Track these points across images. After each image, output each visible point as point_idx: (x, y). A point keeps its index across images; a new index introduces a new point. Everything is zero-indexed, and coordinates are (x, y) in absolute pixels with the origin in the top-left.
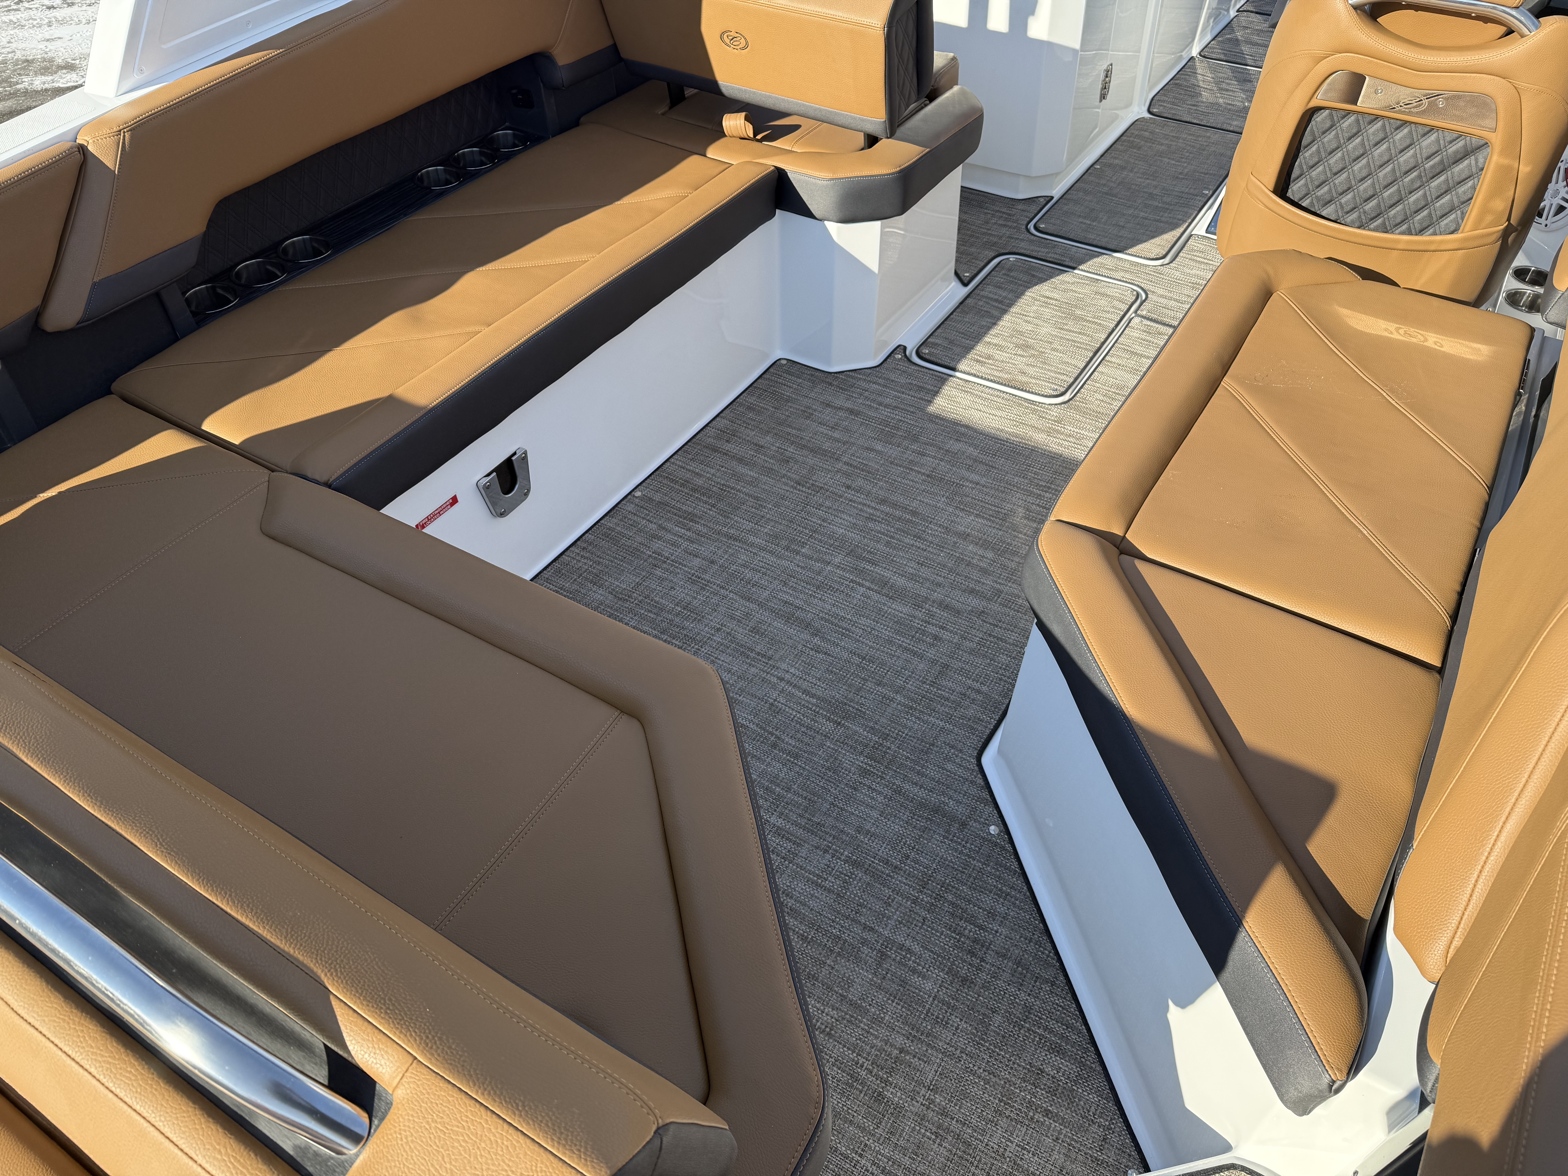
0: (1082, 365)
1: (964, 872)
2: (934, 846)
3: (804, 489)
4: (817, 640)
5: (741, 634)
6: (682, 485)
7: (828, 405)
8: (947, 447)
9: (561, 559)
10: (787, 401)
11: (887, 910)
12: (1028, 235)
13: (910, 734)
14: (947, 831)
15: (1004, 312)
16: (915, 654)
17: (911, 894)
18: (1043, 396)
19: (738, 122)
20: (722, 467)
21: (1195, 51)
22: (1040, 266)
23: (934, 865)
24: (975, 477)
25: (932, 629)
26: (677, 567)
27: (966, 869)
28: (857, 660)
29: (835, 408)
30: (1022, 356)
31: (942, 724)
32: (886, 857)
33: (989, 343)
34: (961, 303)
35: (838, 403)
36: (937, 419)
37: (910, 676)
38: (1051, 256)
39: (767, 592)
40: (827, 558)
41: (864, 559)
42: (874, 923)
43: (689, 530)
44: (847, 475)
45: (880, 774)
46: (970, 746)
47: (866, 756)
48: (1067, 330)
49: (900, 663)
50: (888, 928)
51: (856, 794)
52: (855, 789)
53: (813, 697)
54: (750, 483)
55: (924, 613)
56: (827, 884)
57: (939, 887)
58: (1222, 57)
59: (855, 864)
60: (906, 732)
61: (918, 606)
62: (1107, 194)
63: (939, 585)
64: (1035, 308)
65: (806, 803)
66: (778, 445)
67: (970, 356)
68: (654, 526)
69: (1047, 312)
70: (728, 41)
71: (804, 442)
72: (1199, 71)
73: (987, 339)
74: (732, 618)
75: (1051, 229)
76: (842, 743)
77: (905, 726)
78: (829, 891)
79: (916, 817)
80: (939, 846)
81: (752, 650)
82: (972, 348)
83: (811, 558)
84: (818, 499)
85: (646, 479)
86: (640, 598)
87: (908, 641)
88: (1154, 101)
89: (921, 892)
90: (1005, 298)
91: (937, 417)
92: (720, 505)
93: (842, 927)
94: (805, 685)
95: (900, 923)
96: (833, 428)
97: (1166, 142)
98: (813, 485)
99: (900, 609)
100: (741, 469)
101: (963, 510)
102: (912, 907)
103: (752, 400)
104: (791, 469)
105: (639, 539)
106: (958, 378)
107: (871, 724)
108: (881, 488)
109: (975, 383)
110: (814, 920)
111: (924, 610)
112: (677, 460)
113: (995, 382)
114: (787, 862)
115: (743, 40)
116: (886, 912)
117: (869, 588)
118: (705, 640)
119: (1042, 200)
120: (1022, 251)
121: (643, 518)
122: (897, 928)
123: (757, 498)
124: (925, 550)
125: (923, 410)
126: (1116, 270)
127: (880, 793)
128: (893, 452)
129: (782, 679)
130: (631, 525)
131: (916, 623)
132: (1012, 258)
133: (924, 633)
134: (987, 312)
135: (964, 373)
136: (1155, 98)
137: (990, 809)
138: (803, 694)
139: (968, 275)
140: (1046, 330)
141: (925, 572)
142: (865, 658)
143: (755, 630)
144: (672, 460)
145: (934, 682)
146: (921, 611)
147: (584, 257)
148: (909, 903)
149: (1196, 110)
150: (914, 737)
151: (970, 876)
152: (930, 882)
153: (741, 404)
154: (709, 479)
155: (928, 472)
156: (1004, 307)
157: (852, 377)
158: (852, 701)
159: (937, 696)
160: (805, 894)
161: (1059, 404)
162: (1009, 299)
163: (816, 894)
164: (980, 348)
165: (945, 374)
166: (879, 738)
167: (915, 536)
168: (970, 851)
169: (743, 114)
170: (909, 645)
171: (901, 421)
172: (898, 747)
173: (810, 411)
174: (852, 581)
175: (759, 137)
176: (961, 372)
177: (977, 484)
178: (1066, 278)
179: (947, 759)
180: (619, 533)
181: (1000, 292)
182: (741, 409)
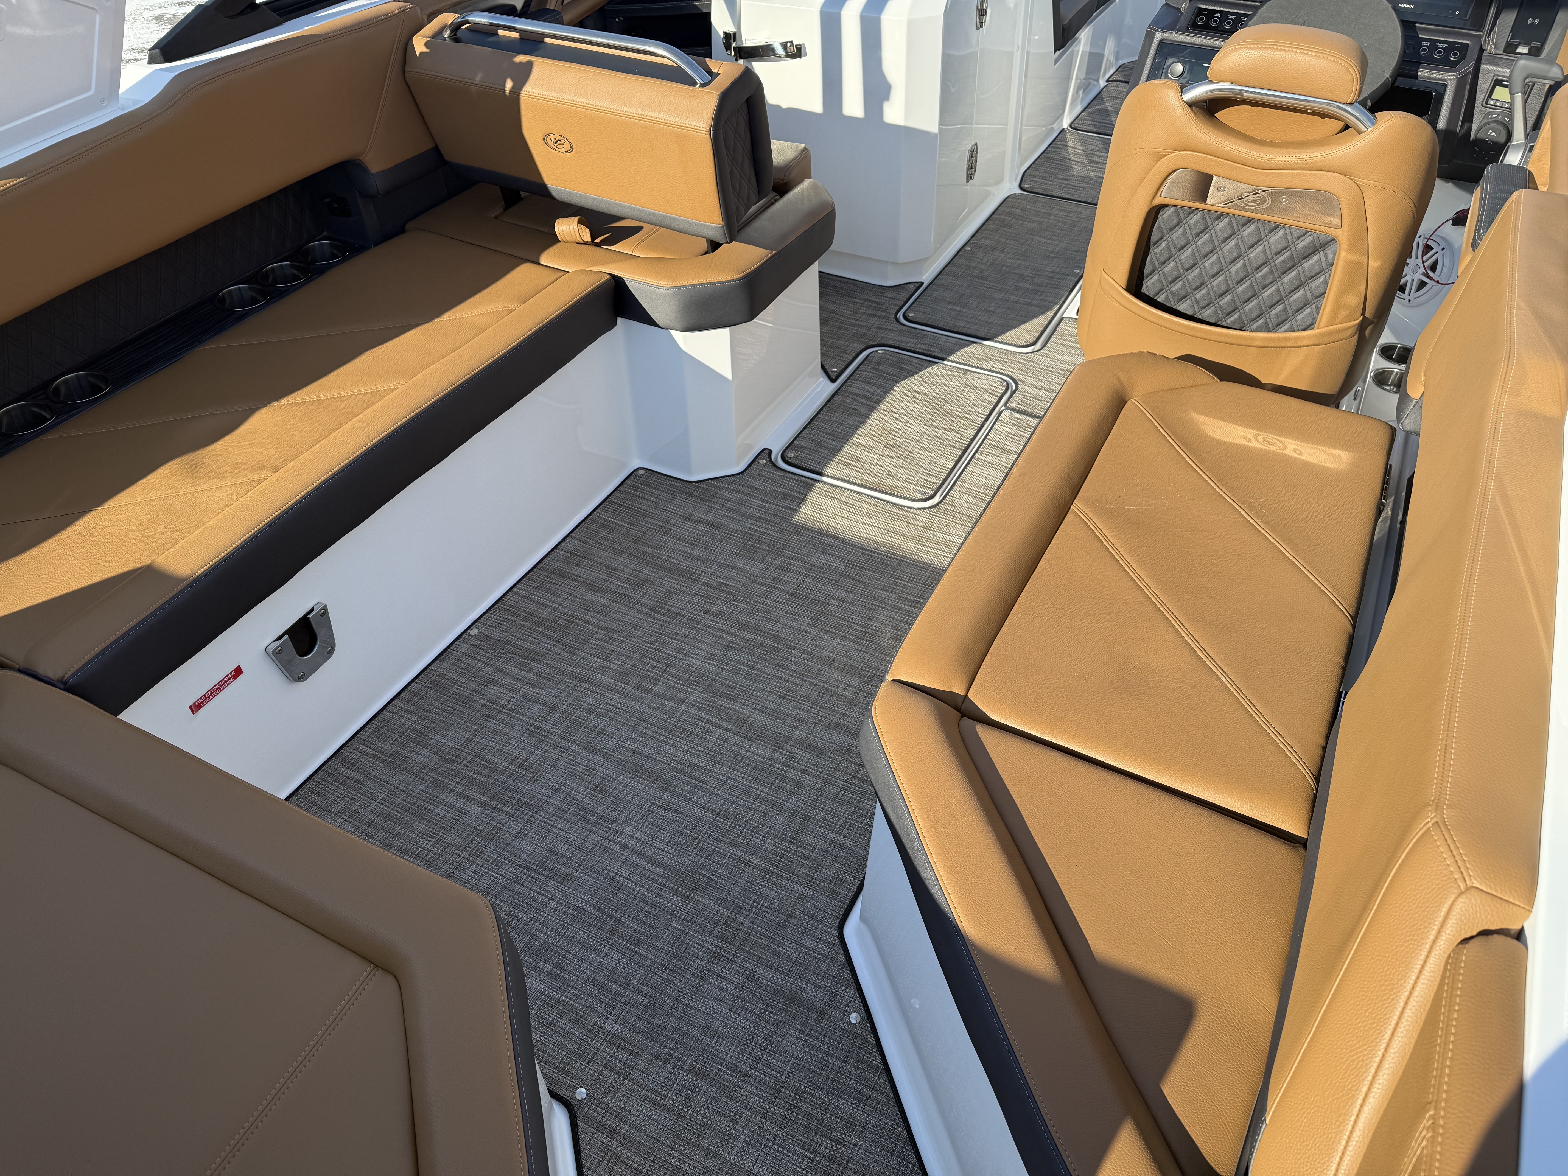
0: (950, 465)
1: (820, 1074)
2: (789, 1044)
3: (659, 616)
4: (666, 796)
5: (582, 793)
6: (525, 619)
7: (688, 519)
8: (812, 561)
9: (382, 716)
10: (644, 516)
11: (734, 1129)
12: (897, 325)
13: (766, 904)
14: (804, 1025)
15: (873, 409)
16: (773, 805)
17: (761, 1107)
18: (911, 500)
19: (571, 227)
20: (571, 595)
21: (1065, 124)
22: (909, 358)
23: (788, 1067)
24: (842, 594)
25: (792, 774)
26: (514, 717)
27: (823, 1070)
28: (709, 817)
29: (696, 521)
30: (891, 457)
31: (801, 889)
32: (734, 1062)
33: (857, 444)
34: (829, 401)
35: (698, 516)
36: (803, 529)
37: (768, 833)
38: (920, 347)
39: (614, 740)
40: (681, 695)
41: (721, 695)
42: (718, 1146)
43: (529, 671)
44: (706, 597)
45: (731, 957)
46: (832, 915)
47: (716, 937)
48: (937, 427)
49: (757, 817)
50: (735, 1152)
51: (703, 986)
52: (703, 979)
53: (659, 867)
54: (601, 613)
55: (785, 755)
56: (667, 1102)
57: (793, 1095)
58: (1092, 128)
59: (700, 1074)
60: (762, 902)
61: (778, 747)
62: (977, 277)
63: (801, 721)
64: (904, 404)
65: (646, 1001)
66: (632, 567)
67: (837, 459)
68: (490, 669)
69: (916, 408)
70: (552, 144)
71: (660, 562)
72: (1070, 144)
73: (854, 439)
74: (573, 774)
75: (920, 317)
76: (690, 922)
77: (760, 895)
78: (669, 1111)
79: (769, 1009)
80: (794, 1044)
81: (593, 813)
82: (839, 450)
83: (664, 697)
84: (673, 627)
85: (484, 614)
86: (470, 757)
87: (767, 790)
88: (1025, 176)
89: (773, 1103)
90: (874, 394)
91: (802, 527)
92: (567, 640)
93: (682, 1154)
94: (651, 852)
95: (748, 1144)
96: (692, 544)
97: (1038, 219)
98: (668, 610)
99: (759, 752)
100: (591, 596)
101: (828, 632)
102: (762, 1123)
103: (606, 516)
104: (646, 594)
105: (472, 686)
106: (825, 483)
107: (723, 896)
108: (742, 611)
109: (842, 488)
110: (651, 1148)
111: (785, 752)
112: (520, 589)
113: (862, 486)
114: (621, 1078)
115: (567, 143)
116: (733, 1131)
117: (726, 729)
118: (541, 804)
119: (911, 286)
120: (891, 343)
121: (479, 661)
122: (745, 1151)
123: (607, 630)
124: (788, 681)
125: (788, 520)
126: (986, 359)
127: (731, 982)
128: (755, 568)
129: (625, 847)
130: (464, 669)
131: (777, 767)
132: (880, 350)
133: (784, 779)
134: (855, 409)
135: (831, 477)
136: (1026, 174)
137: (852, 991)
138: (648, 863)
139: (836, 370)
140: (915, 427)
141: (787, 706)
142: (719, 814)
143: (597, 788)
144: (515, 590)
145: (794, 838)
146: (781, 753)
147: (393, 384)
148: (758, 1118)
149: (1067, 184)
150: (770, 908)
151: (827, 1079)
152: (783, 1090)
153: (594, 522)
154: (555, 609)
155: (791, 591)
156: (872, 403)
157: (715, 486)
158: (702, 867)
159: (796, 855)
160: (641, 1116)
161: (928, 508)
162: (877, 395)
163: (654, 1116)
164: (847, 449)
165: (811, 479)
166: (732, 912)
167: (777, 665)
168: (828, 1047)
169: (576, 218)
170: (768, 794)
171: (765, 533)
172: (752, 922)
173: (669, 526)
174: (708, 722)
175: (597, 241)
176: (828, 476)
177: (844, 601)
178: (935, 370)
179: (806, 933)
180: (451, 680)
181: (869, 388)
182: (594, 527)
